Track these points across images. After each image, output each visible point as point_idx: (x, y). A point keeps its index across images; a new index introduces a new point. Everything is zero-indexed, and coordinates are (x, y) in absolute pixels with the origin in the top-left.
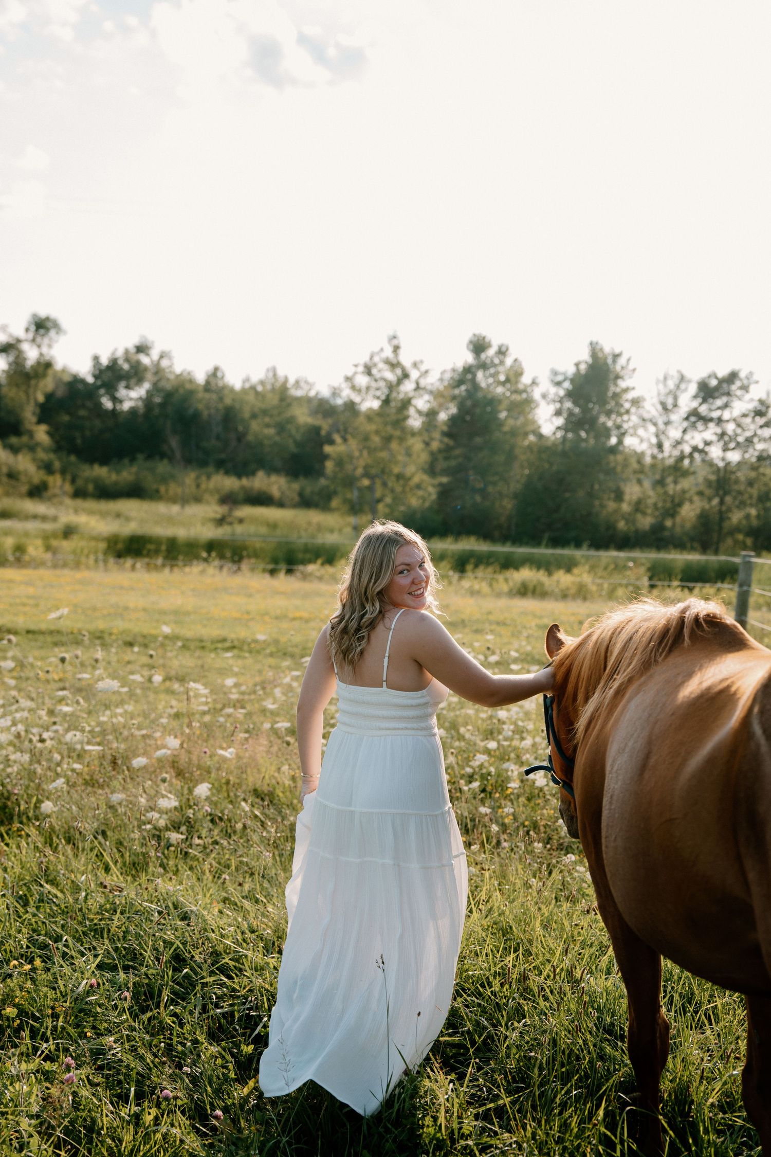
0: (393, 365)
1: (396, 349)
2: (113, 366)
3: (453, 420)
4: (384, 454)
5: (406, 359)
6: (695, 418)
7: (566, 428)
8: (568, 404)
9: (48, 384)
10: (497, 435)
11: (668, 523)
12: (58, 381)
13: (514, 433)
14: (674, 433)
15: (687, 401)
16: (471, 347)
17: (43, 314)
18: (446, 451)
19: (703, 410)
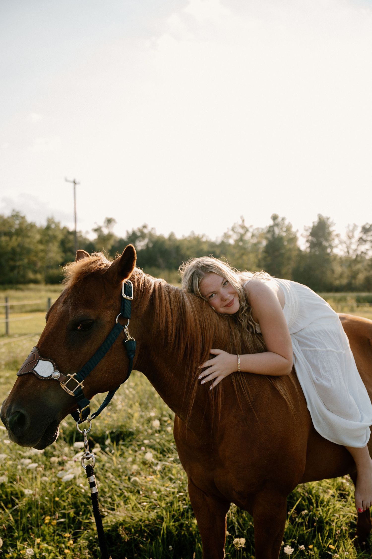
0: (243, 227)
1: (243, 221)
2: (134, 234)
3: (267, 247)
4: (240, 261)
5: (247, 225)
6: (362, 241)
7: (311, 247)
8: (310, 238)
9: (112, 242)
10: (283, 251)
11: (353, 281)
12: (115, 241)
13: (290, 250)
14: (354, 247)
15: (358, 234)
16: (273, 218)
17: (110, 217)
18: (265, 259)
19: (364, 237)
